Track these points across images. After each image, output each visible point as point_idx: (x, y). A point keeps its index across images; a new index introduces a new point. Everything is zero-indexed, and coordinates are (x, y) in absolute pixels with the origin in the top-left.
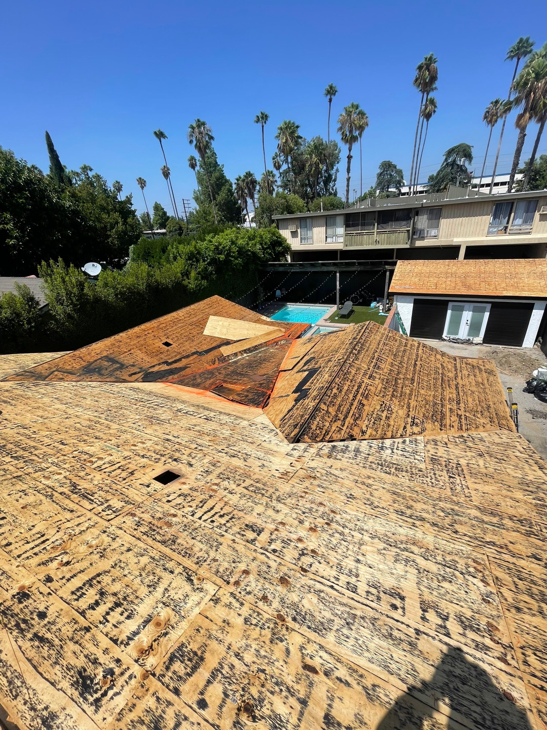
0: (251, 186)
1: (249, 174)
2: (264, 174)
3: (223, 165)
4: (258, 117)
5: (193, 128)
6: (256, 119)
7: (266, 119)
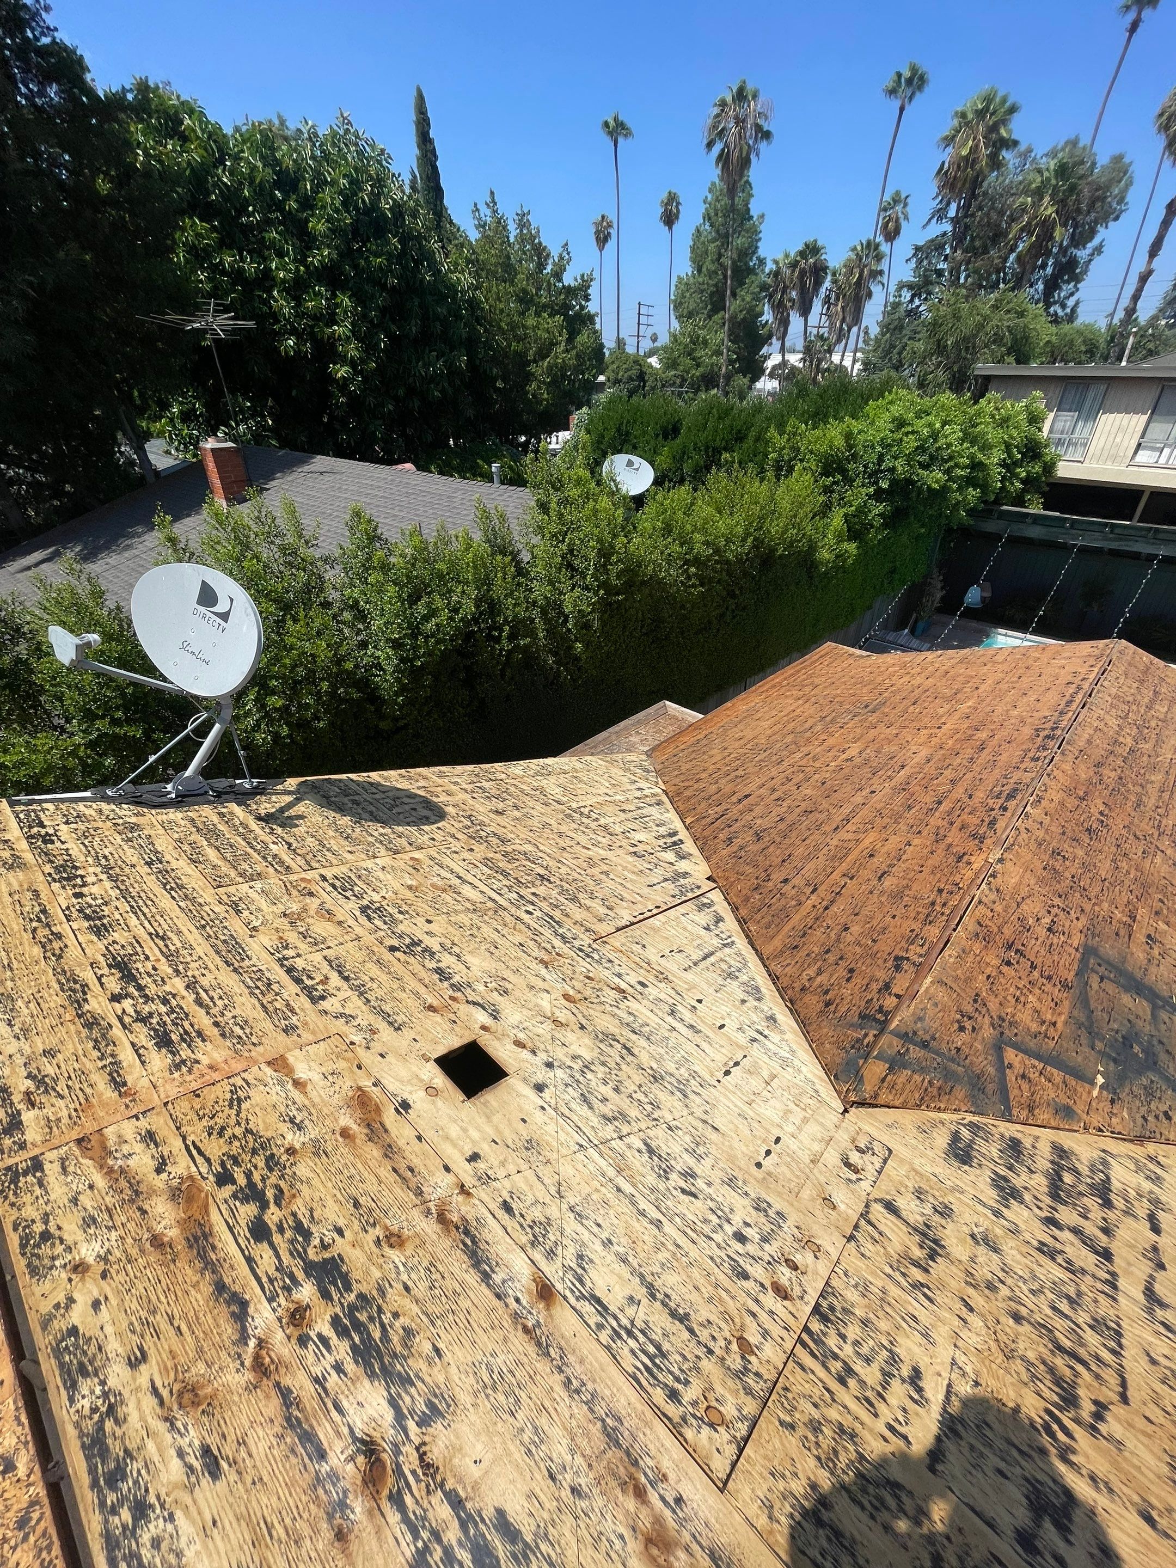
0: (809, 282)
1: (812, 249)
2: (854, 249)
3: (762, 216)
4: (899, 75)
5: (723, 104)
6: (889, 83)
7: (920, 88)
